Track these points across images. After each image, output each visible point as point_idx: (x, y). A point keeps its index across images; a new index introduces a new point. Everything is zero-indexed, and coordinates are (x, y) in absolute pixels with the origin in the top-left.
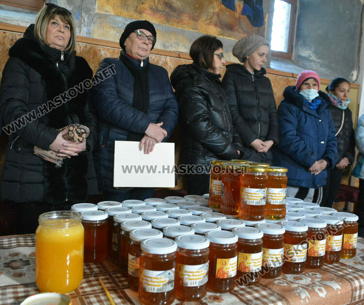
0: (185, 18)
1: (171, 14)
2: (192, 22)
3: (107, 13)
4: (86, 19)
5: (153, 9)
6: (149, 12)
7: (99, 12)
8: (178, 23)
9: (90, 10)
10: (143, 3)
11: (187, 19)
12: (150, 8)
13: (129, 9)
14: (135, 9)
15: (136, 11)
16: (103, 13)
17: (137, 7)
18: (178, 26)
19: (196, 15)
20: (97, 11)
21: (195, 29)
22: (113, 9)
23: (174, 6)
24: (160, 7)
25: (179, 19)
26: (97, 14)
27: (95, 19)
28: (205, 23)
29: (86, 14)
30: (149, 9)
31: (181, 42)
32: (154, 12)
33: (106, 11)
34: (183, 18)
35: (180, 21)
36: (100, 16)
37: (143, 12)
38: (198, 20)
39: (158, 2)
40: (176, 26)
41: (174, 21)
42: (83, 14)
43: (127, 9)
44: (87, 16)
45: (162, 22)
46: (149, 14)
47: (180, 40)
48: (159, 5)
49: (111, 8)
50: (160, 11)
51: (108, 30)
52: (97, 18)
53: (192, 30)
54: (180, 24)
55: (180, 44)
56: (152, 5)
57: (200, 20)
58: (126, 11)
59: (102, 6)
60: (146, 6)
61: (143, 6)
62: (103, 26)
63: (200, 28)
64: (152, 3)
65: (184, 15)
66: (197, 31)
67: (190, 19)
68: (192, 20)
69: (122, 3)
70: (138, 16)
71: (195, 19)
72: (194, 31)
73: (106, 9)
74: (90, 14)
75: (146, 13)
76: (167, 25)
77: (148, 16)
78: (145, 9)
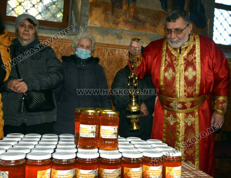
0: (148, 25)
1: (138, 24)
2: (152, 28)
3: (95, 26)
4: (82, 30)
5: (126, 21)
6: (122, 23)
7: (90, 25)
8: (143, 29)
9: (85, 25)
10: (118, 18)
11: (149, 26)
12: (124, 21)
13: (109, 22)
14: (113, 22)
15: (114, 23)
16: (93, 26)
17: (115, 21)
18: (142, 31)
19: (156, 23)
20: (89, 25)
21: (155, 32)
22: (99, 22)
23: (140, 18)
24: (130, 20)
25: (143, 26)
26: (89, 27)
27: (88, 30)
28: (162, 28)
29: (82, 27)
30: (122, 21)
31: (145, 41)
32: (126, 23)
33: (95, 25)
34: (147, 25)
35: (144, 28)
36: (91, 28)
37: (119, 23)
38: (157, 26)
39: (129, 17)
40: (141, 31)
41: (140, 28)
42: (81, 27)
43: (108, 22)
44: (83, 28)
45: (131, 29)
46: (123, 25)
47: (144, 39)
48: (129, 19)
49: (98, 23)
50: (130, 22)
51: (96, 36)
52: (89, 29)
53: (153, 33)
54: (144, 30)
55: (144, 42)
56: (125, 19)
57: (158, 26)
58: (107, 24)
59: (92, 22)
60: (121, 20)
61: (119, 20)
62: (92, 34)
63: (158, 31)
64: (125, 18)
65: (147, 24)
66: (156, 33)
67: (151, 26)
68: (152, 26)
69: (105, 19)
70: (115, 26)
71: (155, 26)
72: (154, 33)
73: (95, 23)
74: (85, 27)
75: (121, 24)
76: (135, 30)
77: (122, 26)
78: (120, 22)
